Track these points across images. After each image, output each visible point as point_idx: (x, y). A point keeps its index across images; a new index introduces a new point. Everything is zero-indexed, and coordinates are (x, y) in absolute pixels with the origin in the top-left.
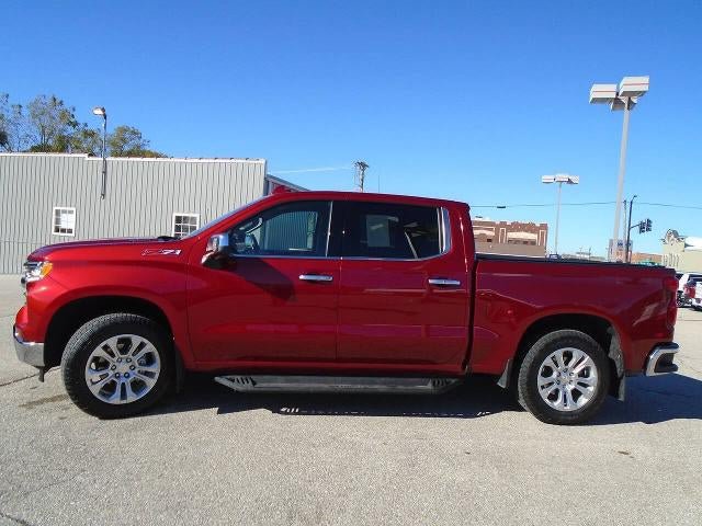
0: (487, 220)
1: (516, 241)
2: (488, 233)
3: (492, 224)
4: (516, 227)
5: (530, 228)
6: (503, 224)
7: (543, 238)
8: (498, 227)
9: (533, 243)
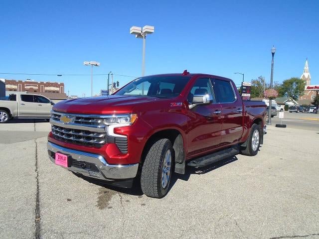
0: (33, 81)
1: (50, 91)
2: (34, 88)
3: (37, 83)
4: (48, 84)
5: (56, 85)
6: (42, 83)
7: (62, 89)
8: (39, 84)
9: (58, 92)
